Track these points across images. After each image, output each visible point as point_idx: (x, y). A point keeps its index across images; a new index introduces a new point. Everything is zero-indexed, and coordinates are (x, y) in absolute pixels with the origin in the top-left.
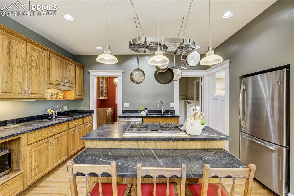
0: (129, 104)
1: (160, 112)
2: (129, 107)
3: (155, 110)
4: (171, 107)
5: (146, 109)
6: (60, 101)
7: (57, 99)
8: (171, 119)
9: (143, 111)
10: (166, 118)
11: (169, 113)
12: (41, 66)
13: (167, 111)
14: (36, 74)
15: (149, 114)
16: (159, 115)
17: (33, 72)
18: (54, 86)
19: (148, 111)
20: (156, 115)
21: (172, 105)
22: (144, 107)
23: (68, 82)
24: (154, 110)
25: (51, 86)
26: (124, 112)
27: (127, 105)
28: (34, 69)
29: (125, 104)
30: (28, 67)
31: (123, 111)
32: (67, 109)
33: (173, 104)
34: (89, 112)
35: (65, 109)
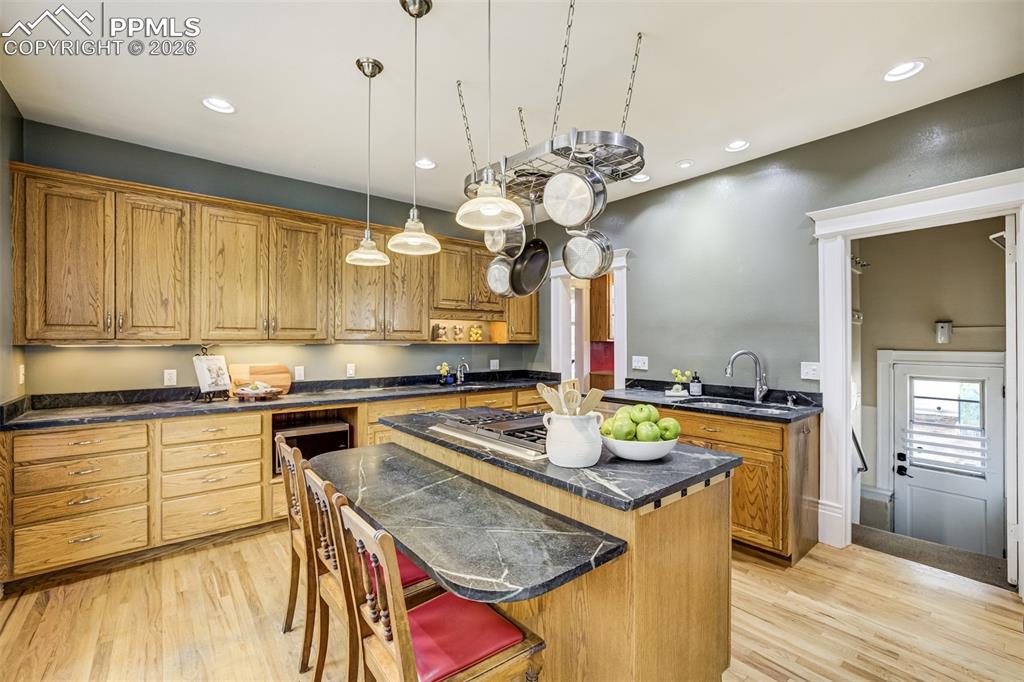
0: (646, 359)
1: (747, 395)
2: (646, 368)
3: (733, 388)
4: (803, 377)
5: (696, 378)
6: (479, 346)
7: (455, 340)
8: (752, 427)
9: (680, 387)
10: (756, 422)
11: (790, 404)
12: (414, 274)
13: (781, 395)
14: (403, 292)
15: (706, 400)
16: (735, 408)
17: (397, 289)
18: (445, 312)
19: (703, 386)
20: (719, 406)
21: (807, 370)
22: (688, 373)
23: (486, 300)
24: (728, 387)
25: (439, 312)
26: (632, 384)
27: (641, 362)
28: (398, 283)
29: (634, 357)
30: (388, 281)
31: (627, 380)
32: (500, 365)
33: (814, 365)
34: (549, 378)
35: (495, 365)
